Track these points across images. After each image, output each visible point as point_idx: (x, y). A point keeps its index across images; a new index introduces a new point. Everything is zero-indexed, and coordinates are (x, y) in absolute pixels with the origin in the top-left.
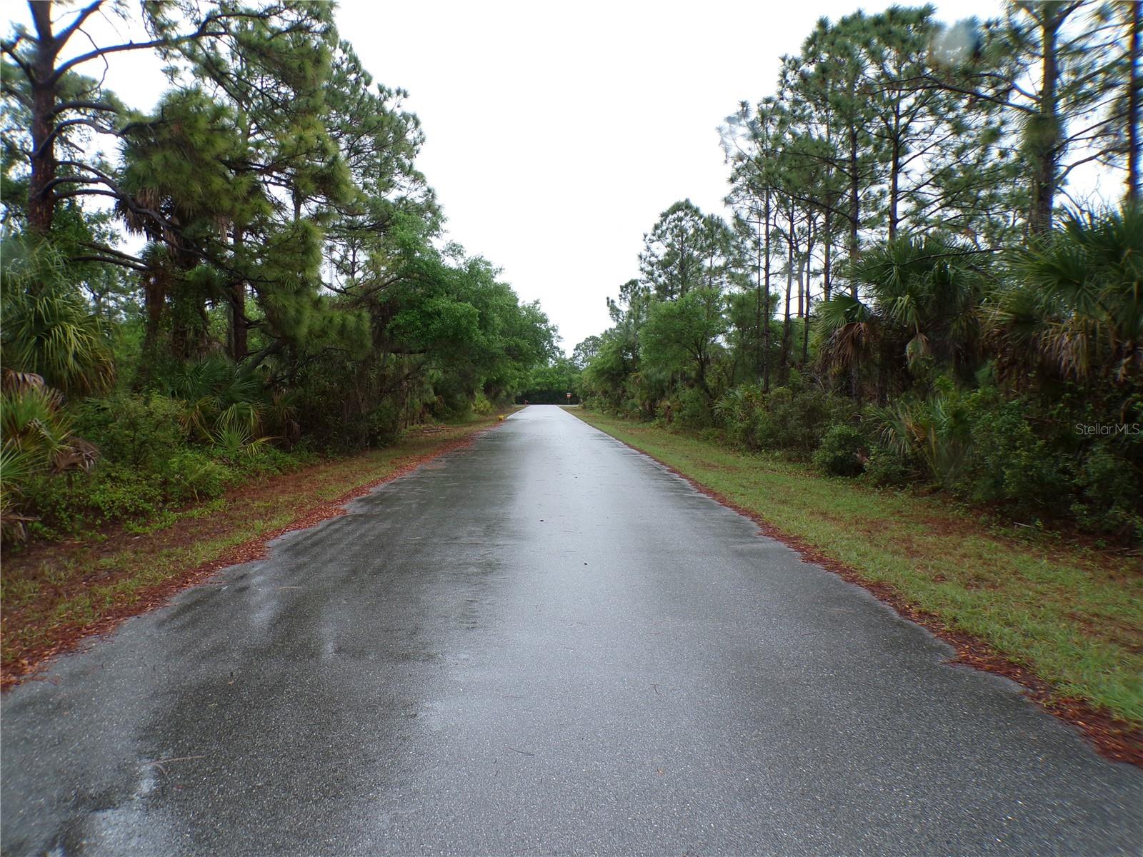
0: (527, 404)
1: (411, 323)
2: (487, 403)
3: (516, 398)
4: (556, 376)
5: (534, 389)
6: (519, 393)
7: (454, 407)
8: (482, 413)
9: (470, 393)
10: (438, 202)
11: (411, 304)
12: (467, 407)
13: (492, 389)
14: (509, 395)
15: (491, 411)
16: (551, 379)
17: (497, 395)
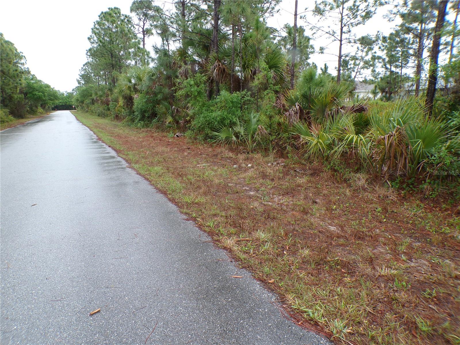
0: (57, 110)
1: (30, 96)
2: (42, 110)
3: (52, 108)
4: (68, 100)
5: (59, 105)
6: (53, 106)
7: (33, 111)
8: (40, 113)
9: (37, 107)
10: (30, 70)
11: (30, 93)
12: (37, 111)
13: (43, 106)
14: (49, 107)
15: (44, 112)
16: (66, 101)
17: (45, 107)
